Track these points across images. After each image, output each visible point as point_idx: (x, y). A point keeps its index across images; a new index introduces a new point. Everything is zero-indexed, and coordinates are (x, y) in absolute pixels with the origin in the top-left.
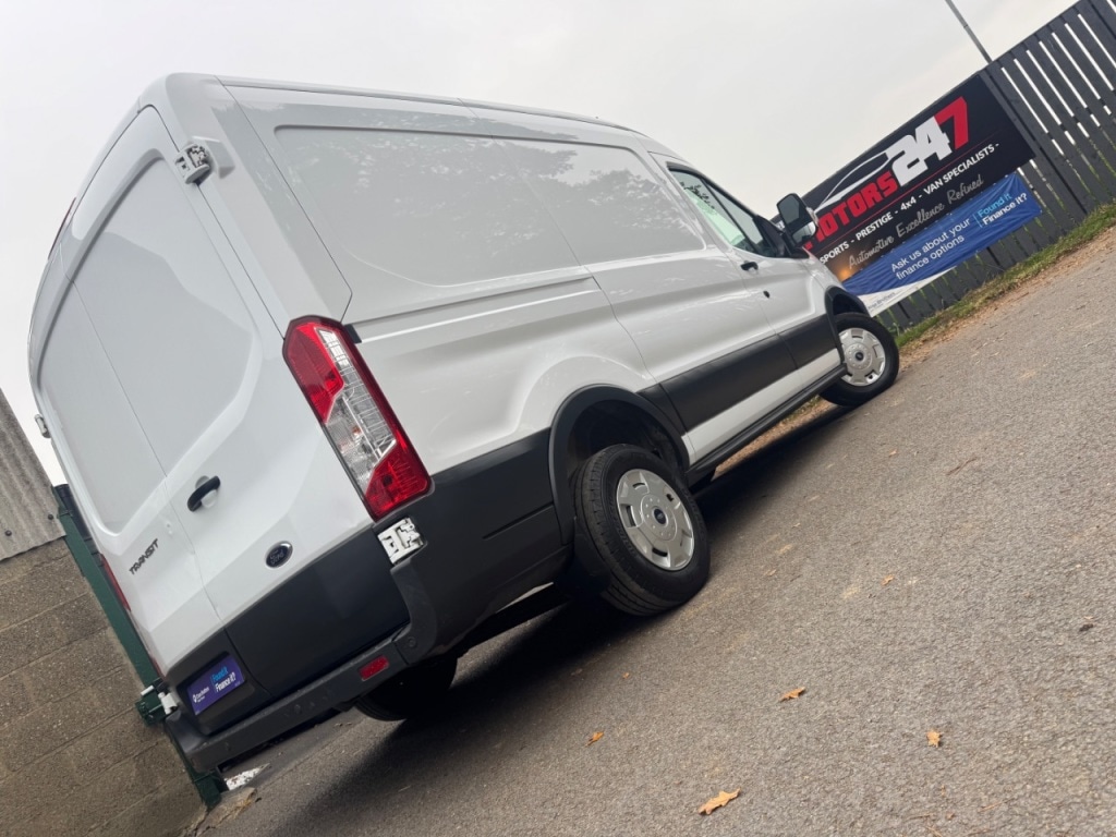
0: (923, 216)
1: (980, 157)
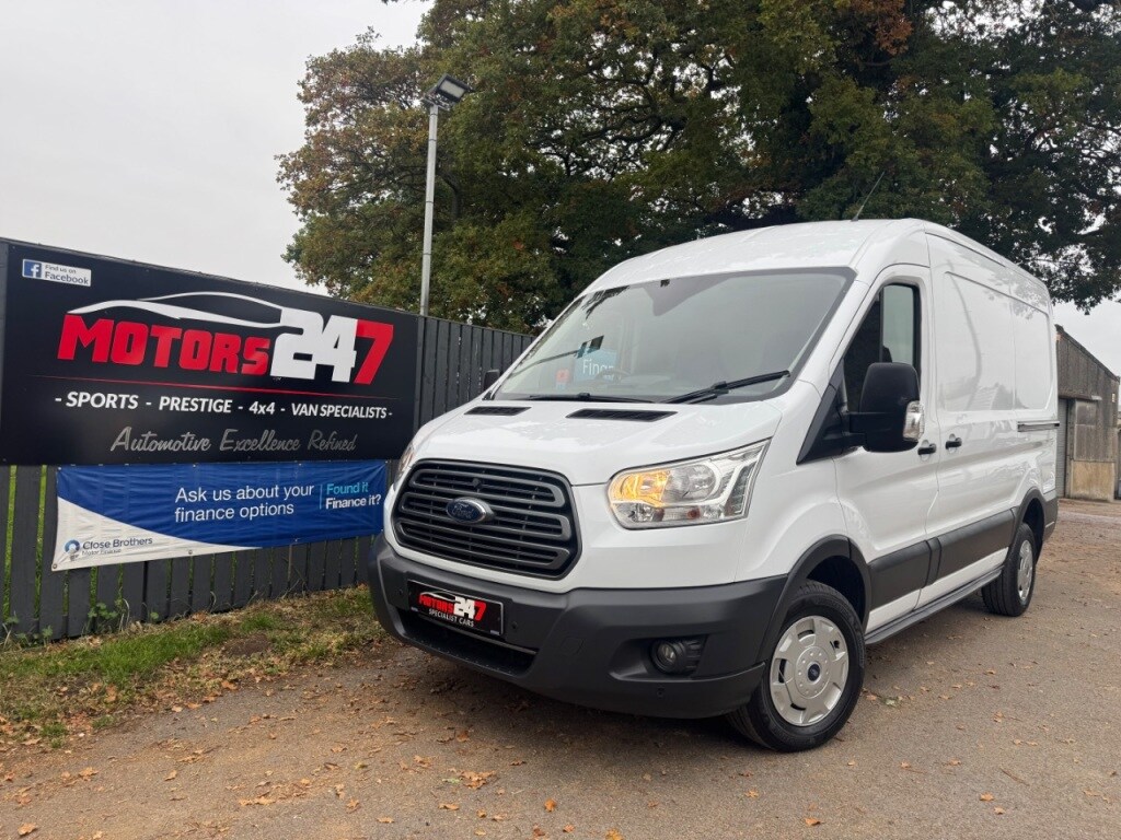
0: (268, 440)
1: (370, 414)
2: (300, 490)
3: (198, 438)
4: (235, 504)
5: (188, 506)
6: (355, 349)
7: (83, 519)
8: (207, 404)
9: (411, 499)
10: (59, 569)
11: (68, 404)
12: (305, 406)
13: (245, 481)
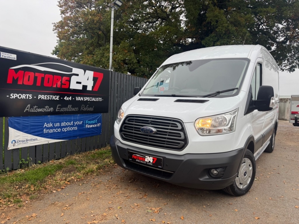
0: (70, 108)
1: (97, 100)
2: (79, 123)
3: (50, 108)
4: (61, 127)
5: (48, 128)
6: (93, 81)
7: (16, 133)
8: (52, 97)
9: (126, 126)
10: (10, 149)
11: (11, 98)
12: (80, 97)
13: (63, 120)
